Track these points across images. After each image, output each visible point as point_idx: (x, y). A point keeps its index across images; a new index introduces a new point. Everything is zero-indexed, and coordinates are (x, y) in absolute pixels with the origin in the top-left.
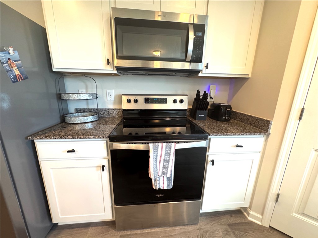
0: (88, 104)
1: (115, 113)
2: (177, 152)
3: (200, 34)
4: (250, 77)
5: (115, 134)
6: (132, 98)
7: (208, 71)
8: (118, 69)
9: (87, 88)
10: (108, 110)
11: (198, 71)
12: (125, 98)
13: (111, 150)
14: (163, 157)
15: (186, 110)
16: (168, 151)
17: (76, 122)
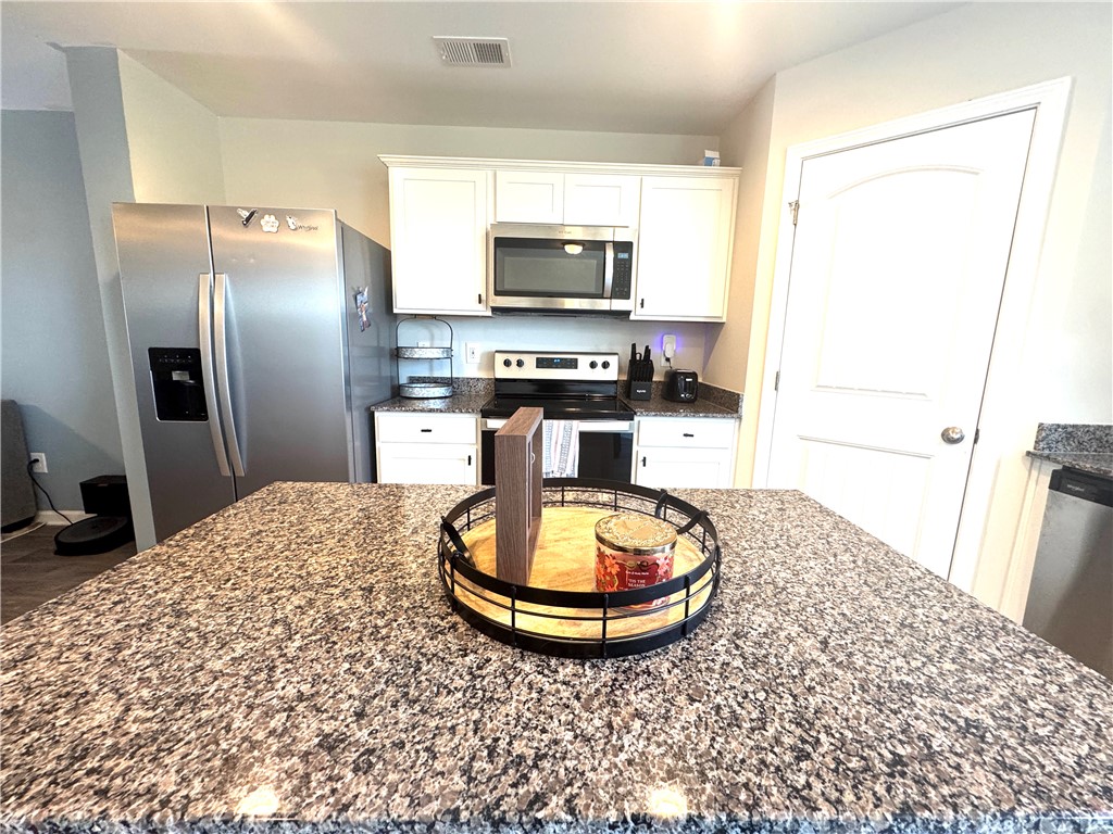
0: (431, 369)
1: (481, 386)
2: (584, 436)
3: (626, 256)
4: (724, 320)
5: (491, 407)
6: (514, 358)
7: (643, 311)
8: (494, 309)
9: (432, 338)
10: (468, 381)
11: (628, 313)
12: (500, 358)
13: (483, 432)
14: (559, 443)
15: (615, 382)
16: (568, 432)
17: (420, 396)
